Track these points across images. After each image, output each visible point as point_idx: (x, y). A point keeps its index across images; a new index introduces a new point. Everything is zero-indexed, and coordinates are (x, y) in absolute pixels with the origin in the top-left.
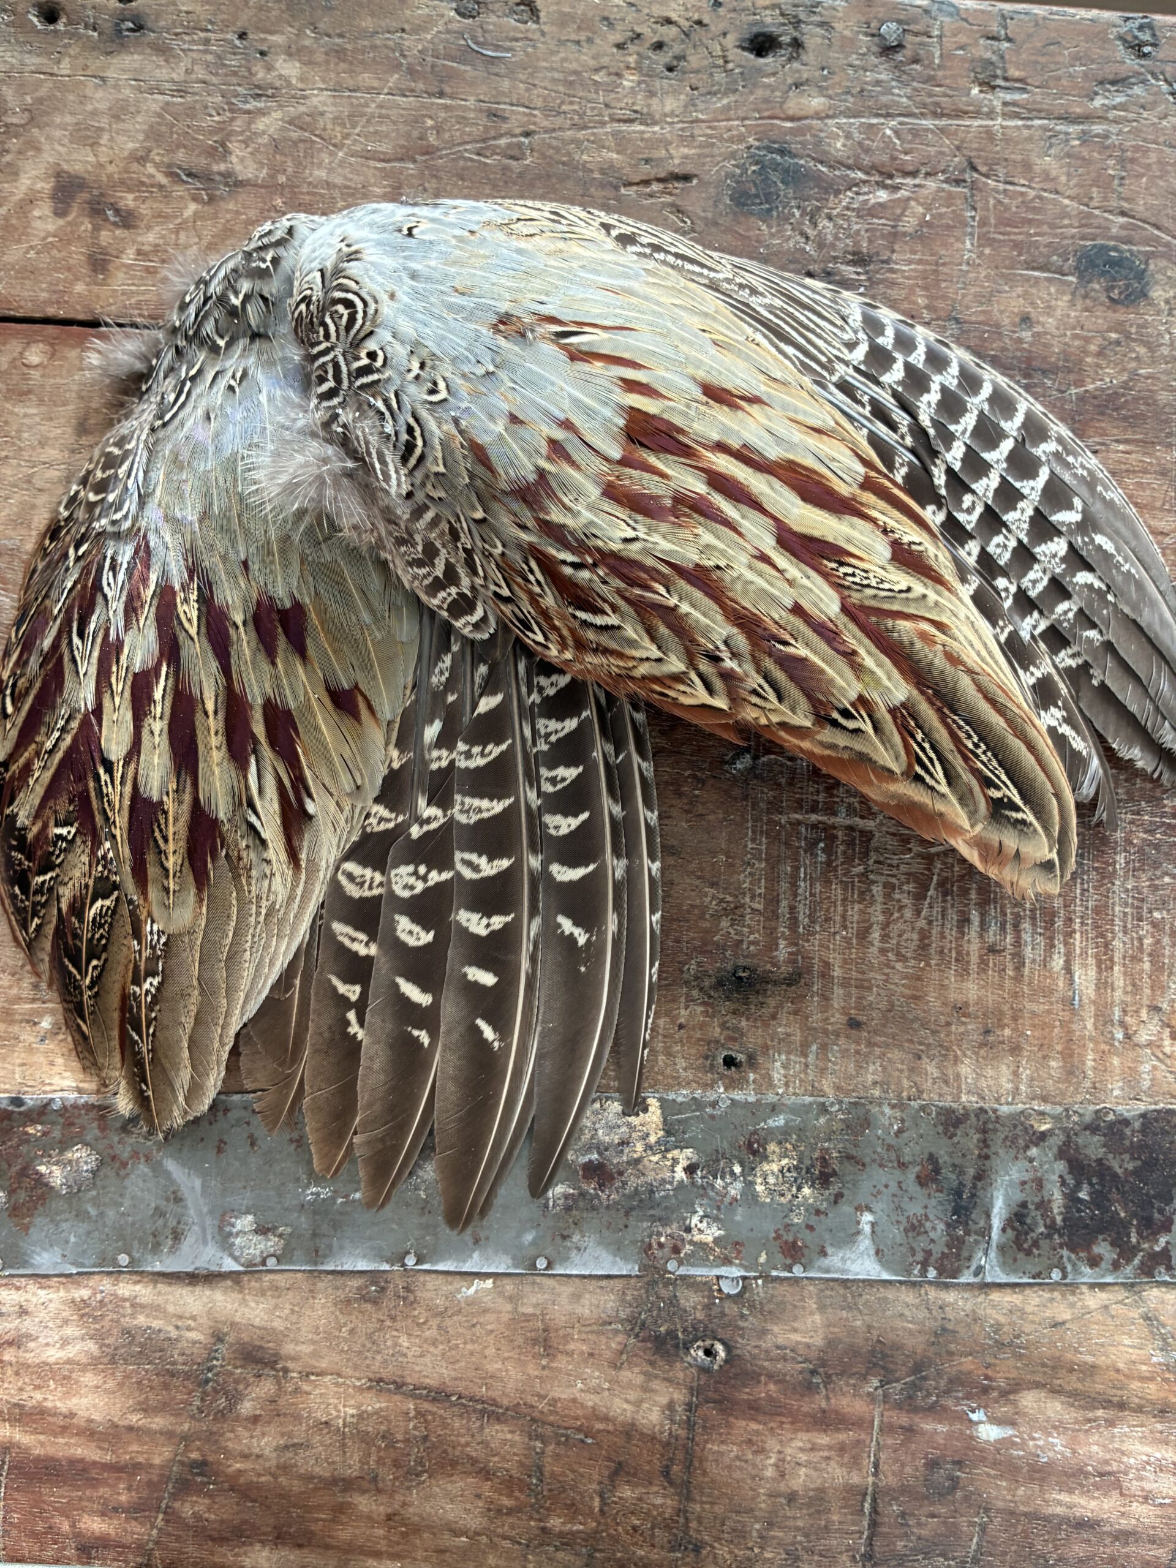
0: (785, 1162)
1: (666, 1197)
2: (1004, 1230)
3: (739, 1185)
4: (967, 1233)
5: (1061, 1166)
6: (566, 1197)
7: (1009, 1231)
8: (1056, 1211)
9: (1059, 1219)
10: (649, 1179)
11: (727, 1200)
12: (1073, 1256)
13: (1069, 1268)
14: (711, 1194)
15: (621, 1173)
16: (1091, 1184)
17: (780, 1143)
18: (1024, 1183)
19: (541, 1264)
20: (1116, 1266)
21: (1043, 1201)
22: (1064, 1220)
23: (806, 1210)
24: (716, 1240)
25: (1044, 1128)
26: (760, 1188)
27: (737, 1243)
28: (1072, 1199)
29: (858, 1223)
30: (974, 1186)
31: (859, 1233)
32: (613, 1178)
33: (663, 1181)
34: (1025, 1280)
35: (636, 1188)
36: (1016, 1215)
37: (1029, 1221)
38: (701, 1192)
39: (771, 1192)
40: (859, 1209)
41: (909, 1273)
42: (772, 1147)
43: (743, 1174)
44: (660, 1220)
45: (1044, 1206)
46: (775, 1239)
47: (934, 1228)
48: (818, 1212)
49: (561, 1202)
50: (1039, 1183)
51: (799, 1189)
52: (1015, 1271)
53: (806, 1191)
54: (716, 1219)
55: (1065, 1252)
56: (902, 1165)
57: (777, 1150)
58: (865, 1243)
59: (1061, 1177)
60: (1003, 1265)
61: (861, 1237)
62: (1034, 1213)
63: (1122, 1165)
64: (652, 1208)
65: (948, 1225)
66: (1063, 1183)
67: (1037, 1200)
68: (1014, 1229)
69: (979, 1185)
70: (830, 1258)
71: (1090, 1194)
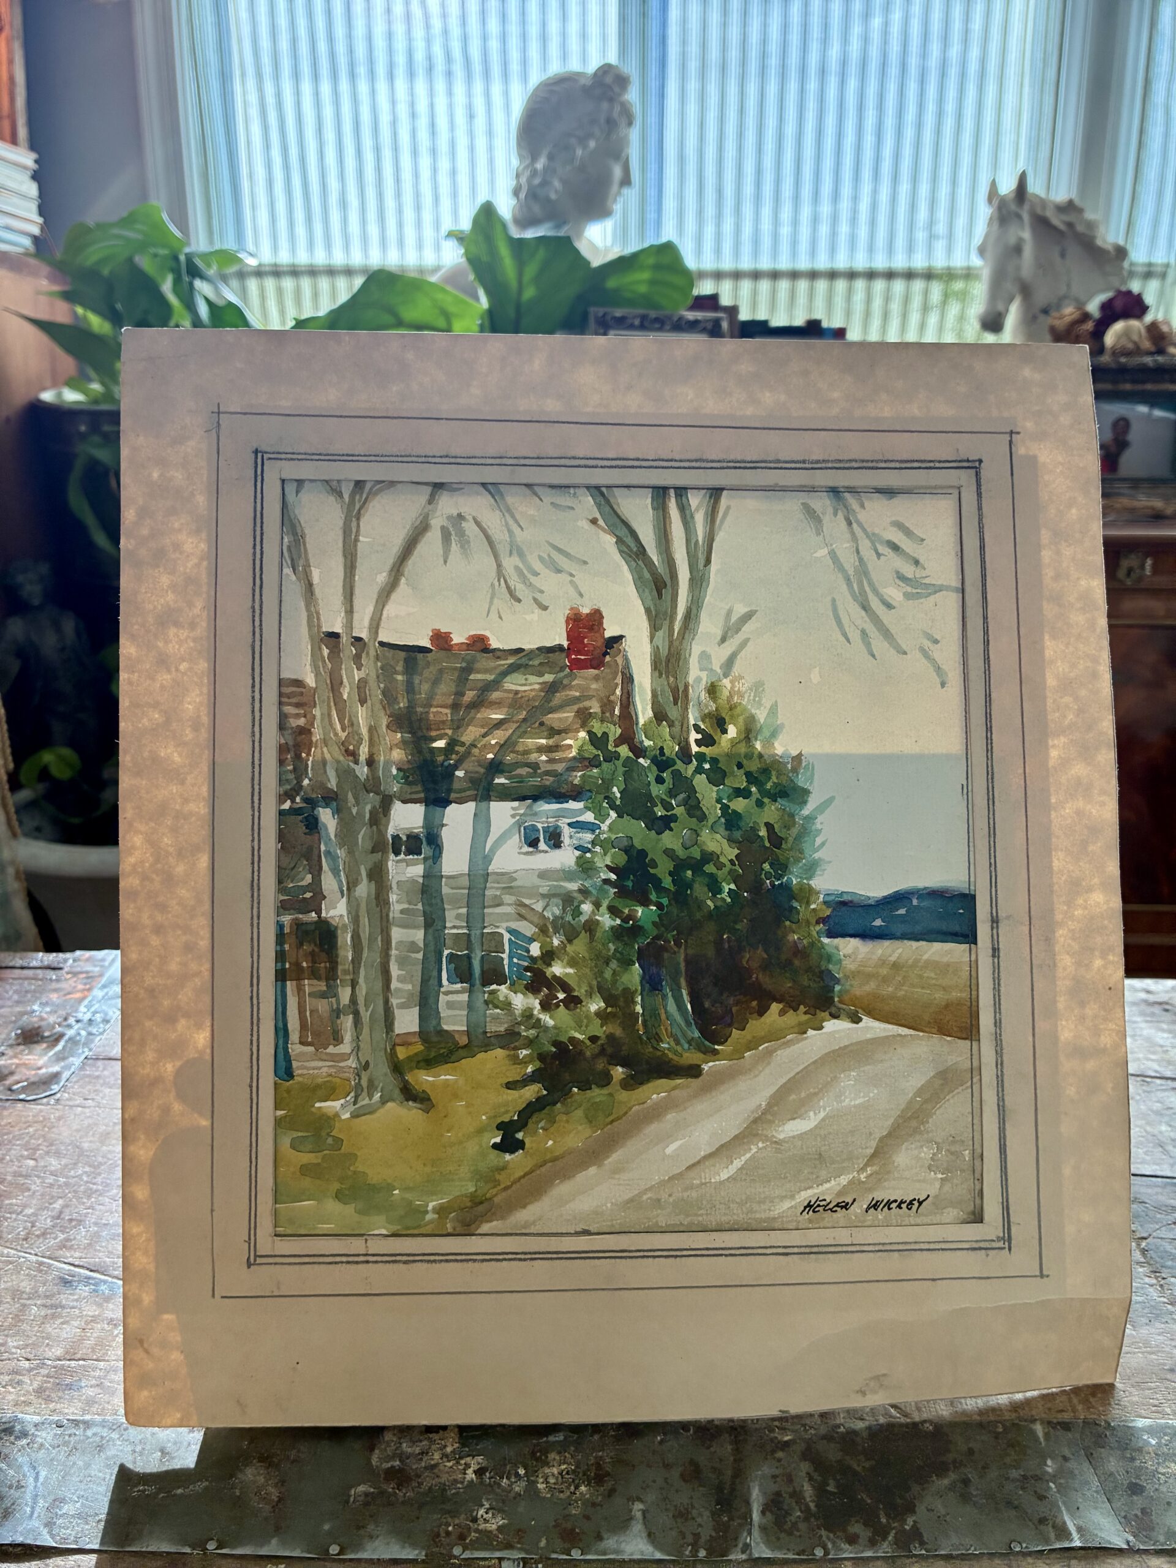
0: (563, 1467)
1: (458, 1493)
2: (763, 1513)
3: (524, 1484)
4: (731, 1519)
5: (805, 1467)
6: (366, 1494)
7: (768, 1514)
8: (808, 1499)
9: (812, 1505)
10: (442, 1480)
11: (512, 1494)
12: (831, 1535)
13: (830, 1546)
14: (498, 1490)
15: (419, 1476)
16: (835, 1479)
17: (559, 1453)
18: (774, 1477)
19: (334, 1549)
20: (872, 1543)
21: (795, 1492)
22: (816, 1506)
23: (583, 1504)
24: (500, 1529)
25: (786, 1438)
26: (541, 1486)
27: (519, 1530)
28: (821, 1491)
29: (631, 1511)
30: (733, 1483)
31: (631, 1518)
32: (411, 1480)
33: (456, 1481)
34: (791, 1556)
35: (430, 1488)
36: (773, 1501)
37: (785, 1507)
38: (489, 1489)
39: (551, 1489)
40: (632, 1499)
41: (680, 1553)
42: (552, 1456)
43: (526, 1474)
44: (449, 1512)
45: (797, 1495)
46: (555, 1527)
47: (701, 1515)
48: (594, 1505)
49: (362, 1498)
50: (790, 1479)
51: (577, 1487)
52: (780, 1548)
53: (583, 1488)
54: (500, 1511)
55: (823, 1532)
56: (667, 1466)
57: (557, 1458)
58: (637, 1527)
59: (808, 1473)
60: (769, 1543)
61: (633, 1522)
62: (788, 1502)
63: (859, 1465)
64: (443, 1503)
65: (713, 1514)
66: (811, 1479)
67: (791, 1490)
68: (771, 1512)
69: (738, 1481)
70: (606, 1542)
71: (837, 1487)
